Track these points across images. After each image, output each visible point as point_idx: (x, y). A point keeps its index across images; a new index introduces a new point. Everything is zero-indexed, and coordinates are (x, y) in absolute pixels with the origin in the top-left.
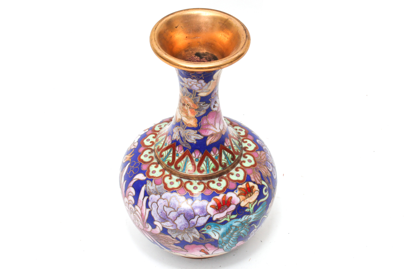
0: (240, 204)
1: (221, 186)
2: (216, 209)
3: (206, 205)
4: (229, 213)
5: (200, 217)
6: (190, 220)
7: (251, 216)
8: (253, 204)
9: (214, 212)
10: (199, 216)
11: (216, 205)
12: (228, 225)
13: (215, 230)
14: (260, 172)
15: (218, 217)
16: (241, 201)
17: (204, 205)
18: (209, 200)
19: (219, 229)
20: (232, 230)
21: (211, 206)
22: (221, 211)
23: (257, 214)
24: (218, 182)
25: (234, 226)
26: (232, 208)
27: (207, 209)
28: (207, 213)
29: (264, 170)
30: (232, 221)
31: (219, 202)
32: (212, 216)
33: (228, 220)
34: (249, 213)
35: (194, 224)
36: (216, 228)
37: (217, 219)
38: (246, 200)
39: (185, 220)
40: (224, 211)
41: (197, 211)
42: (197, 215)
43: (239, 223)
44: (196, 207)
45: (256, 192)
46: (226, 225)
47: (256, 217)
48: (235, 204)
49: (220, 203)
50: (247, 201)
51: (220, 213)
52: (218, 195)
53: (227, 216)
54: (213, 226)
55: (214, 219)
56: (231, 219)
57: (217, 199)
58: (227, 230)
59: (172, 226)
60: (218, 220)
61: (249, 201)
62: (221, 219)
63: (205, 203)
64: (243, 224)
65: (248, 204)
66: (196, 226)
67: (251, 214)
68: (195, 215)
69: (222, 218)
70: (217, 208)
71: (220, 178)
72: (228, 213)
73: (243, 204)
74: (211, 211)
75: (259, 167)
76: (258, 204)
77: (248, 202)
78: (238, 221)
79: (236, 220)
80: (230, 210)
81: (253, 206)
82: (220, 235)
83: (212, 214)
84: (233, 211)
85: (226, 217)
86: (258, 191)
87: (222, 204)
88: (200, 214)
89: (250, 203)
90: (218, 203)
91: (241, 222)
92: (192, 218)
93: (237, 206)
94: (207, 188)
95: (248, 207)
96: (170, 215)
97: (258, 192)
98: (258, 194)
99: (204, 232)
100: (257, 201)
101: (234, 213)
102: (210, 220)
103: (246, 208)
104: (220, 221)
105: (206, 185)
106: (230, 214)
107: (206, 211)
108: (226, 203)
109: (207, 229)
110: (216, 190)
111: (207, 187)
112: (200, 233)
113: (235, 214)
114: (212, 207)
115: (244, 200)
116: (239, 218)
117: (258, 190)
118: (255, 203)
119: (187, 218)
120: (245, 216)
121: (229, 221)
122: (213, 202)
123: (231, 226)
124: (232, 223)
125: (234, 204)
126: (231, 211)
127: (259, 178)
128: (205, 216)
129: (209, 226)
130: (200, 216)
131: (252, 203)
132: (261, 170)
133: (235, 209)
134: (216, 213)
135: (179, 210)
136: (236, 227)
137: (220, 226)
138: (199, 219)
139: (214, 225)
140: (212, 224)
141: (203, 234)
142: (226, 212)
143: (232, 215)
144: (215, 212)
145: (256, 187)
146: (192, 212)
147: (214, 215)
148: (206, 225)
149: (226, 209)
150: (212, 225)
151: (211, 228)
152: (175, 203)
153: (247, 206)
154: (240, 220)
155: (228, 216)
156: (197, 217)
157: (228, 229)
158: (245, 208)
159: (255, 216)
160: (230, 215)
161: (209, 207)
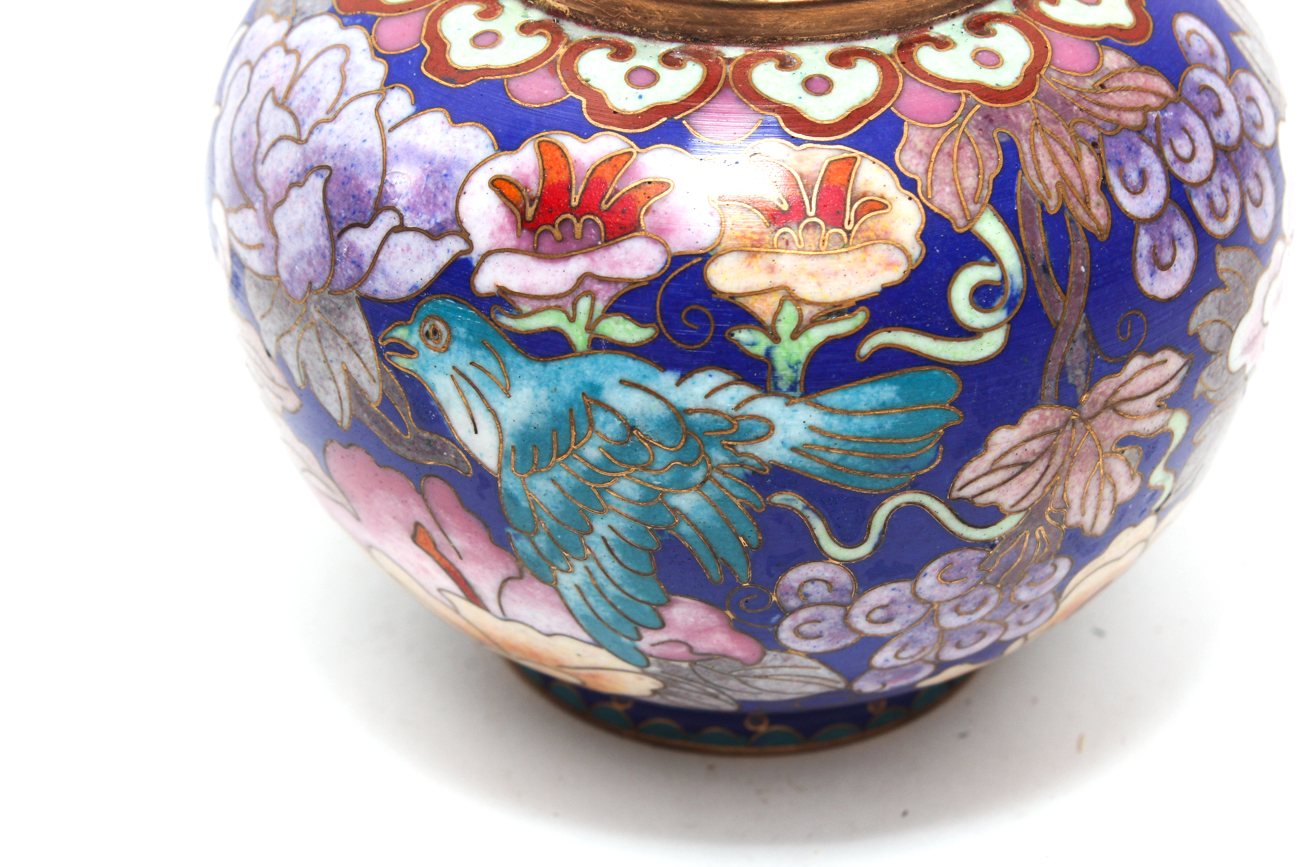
0: (706, 257)
1: (641, 92)
2: (523, 214)
3: (472, 165)
4: (597, 287)
5: (401, 228)
6: (344, 231)
7: (768, 406)
8: (814, 322)
9: (502, 228)
10: (401, 218)
11: (535, 188)
12: (568, 376)
13: (471, 372)
14: (1010, 150)
15: (514, 284)
16: (727, 243)
17: (462, 155)
18: (507, 143)
19: (498, 384)
20: (597, 441)
21: (498, 184)
22: (547, 245)
23: (836, 424)
24: (653, 64)
25: (613, 411)
26: (637, 259)
27: (461, 191)
28: (457, 219)
29: (1055, 161)
30: (605, 359)
31: (564, 177)
32: (475, 256)
33: (578, 337)
34: (756, 372)
35: (359, 266)
36: (481, 356)
37: (502, 290)
38: (769, 258)
39: (319, 221)
40: (566, 256)
41: (404, 181)
42: (393, 209)
43: (656, 408)
44: (410, 152)
45: (879, 252)
46: (553, 366)
47: (821, 441)
48: (665, 245)
49: (566, 188)
50: (772, 269)
51: (536, 253)
52: (585, 132)
53: (574, 305)
54: (461, 331)
55: (486, 281)
56: (600, 345)
57: (564, 155)
58: (556, 416)
59: (260, 246)
60: (502, 300)
61: (792, 284)
62: (526, 307)
63: (471, 145)
64: (689, 433)
65: (774, 300)
66: (367, 288)
67: (776, 392)
68: (382, 204)
69: (537, 304)
70: (530, 212)
71: (683, 52)
72: (587, 282)
73: (726, 276)
74: (483, 214)
75: (1025, 124)
76: (866, 348)
77: (778, 280)
78: (653, 386)
79: (634, 368)
80: (613, 266)
81: (818, 335)
82: (509, 442)
83: (482, 241)
84: (631, 282)
85: (567, 302)
86: (908, 257)
87: (574, 203)
88: (407, 209)
89: (789, 296)
90: (553, 177)
91: (680, 414)
92: (359, 218)
93: (677, 260)
94: (552, 68)
95: (768, 319)
96: (269, 160)
97: (899, 257)
98: (895, 275)
99: (402, 362)
100: (860, 318)
101: (632, 300)
102: (457, 277)
103: (748, 319)
104: (520, 315)
105: (561, 50)
106: (605, 295)
107: (452, 205)
108: (604, 206)
109: (422, 346)
110: (597, 99)
111: (554, 62)
112: (380, 352)
113: (640, 320)
114: (501, 194)
115: (752, 249)
116: (664, 365)
117: (916, 250)
118: (843, 327)
119: (334, 213)
120: (718, 377)
121: (583, 355)
122: (523, 163)
123: (592, 400)
124: (599, 380)
125: (657, 237)
126: (616, 281)
127: (970, 182)
128: (436, 234)
129: (440, 326)
130: (408, 223)
131: (808, 311)
132: (1033, 147)
133: (652, 284)
134: (511, 243)
135: (317, 139)
136: (630, 428)
137: (514, 359)
138: (395, 238)
139: (470, 331)
140: (464, 320)
141: (397, 372)
142: (577, 266)
143: (612, 310)
144: (504, 236)
145: (905, 220)
146: (374, 176)
147: (489, 253)
148: (427, 308)
149: (587, 248)
150: (461, 323)
151: (449, 342)
152: (321, 87)
153: (762, 308)
154: (665, 381)
155: (584, 304)
156: (387, 220)
157: (562, 409)
158: (734, 312)
159: (812, 428)
160: (600, 306)
161: (482, 178)
